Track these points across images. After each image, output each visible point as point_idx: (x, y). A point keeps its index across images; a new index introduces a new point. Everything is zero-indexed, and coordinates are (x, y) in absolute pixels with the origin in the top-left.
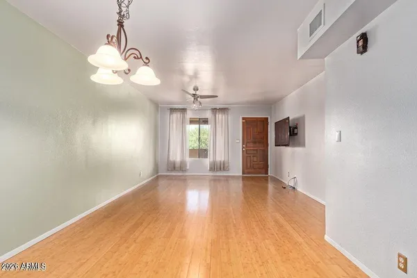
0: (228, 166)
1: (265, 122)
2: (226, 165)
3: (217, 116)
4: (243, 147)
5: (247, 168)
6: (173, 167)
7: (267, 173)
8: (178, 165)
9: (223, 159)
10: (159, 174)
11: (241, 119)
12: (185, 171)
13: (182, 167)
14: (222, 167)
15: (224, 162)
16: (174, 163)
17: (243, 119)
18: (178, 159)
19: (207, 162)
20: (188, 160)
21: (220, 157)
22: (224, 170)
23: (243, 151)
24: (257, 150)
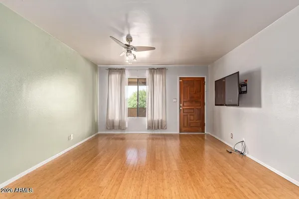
0: (166, 125)
1: (201, 81)
2: (164, 124)
3: (155, 76)
4: (180, 107)
5: (184, 126)
6: (111, 125)
7: (203, 131)
8: (116, 124)
9: (161, 118)
10: (99, 133)
11: (178, 79)
12: (124, 130)
13: (121, 126)
14: (160, 125)
15: (162, 120)
16: (113, 122)
17: (180, 78)
18: (117, 118)
19: (146, 120)
20: (127, 119)
21: (158, 116)
22: (162, 128)
23: (180, 110)
24: (193, 109)
